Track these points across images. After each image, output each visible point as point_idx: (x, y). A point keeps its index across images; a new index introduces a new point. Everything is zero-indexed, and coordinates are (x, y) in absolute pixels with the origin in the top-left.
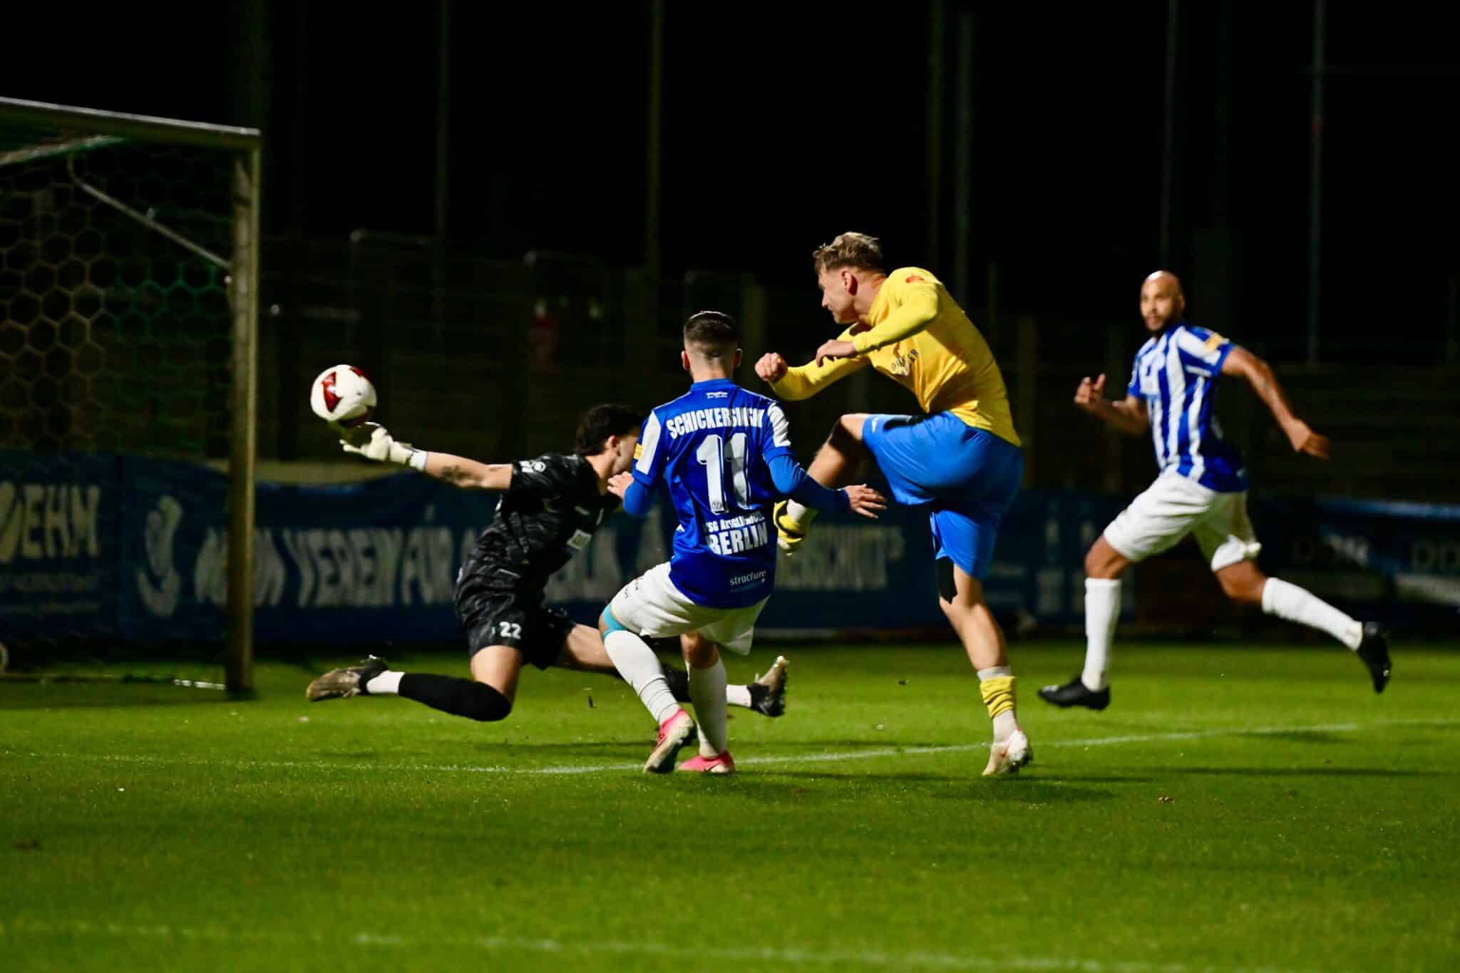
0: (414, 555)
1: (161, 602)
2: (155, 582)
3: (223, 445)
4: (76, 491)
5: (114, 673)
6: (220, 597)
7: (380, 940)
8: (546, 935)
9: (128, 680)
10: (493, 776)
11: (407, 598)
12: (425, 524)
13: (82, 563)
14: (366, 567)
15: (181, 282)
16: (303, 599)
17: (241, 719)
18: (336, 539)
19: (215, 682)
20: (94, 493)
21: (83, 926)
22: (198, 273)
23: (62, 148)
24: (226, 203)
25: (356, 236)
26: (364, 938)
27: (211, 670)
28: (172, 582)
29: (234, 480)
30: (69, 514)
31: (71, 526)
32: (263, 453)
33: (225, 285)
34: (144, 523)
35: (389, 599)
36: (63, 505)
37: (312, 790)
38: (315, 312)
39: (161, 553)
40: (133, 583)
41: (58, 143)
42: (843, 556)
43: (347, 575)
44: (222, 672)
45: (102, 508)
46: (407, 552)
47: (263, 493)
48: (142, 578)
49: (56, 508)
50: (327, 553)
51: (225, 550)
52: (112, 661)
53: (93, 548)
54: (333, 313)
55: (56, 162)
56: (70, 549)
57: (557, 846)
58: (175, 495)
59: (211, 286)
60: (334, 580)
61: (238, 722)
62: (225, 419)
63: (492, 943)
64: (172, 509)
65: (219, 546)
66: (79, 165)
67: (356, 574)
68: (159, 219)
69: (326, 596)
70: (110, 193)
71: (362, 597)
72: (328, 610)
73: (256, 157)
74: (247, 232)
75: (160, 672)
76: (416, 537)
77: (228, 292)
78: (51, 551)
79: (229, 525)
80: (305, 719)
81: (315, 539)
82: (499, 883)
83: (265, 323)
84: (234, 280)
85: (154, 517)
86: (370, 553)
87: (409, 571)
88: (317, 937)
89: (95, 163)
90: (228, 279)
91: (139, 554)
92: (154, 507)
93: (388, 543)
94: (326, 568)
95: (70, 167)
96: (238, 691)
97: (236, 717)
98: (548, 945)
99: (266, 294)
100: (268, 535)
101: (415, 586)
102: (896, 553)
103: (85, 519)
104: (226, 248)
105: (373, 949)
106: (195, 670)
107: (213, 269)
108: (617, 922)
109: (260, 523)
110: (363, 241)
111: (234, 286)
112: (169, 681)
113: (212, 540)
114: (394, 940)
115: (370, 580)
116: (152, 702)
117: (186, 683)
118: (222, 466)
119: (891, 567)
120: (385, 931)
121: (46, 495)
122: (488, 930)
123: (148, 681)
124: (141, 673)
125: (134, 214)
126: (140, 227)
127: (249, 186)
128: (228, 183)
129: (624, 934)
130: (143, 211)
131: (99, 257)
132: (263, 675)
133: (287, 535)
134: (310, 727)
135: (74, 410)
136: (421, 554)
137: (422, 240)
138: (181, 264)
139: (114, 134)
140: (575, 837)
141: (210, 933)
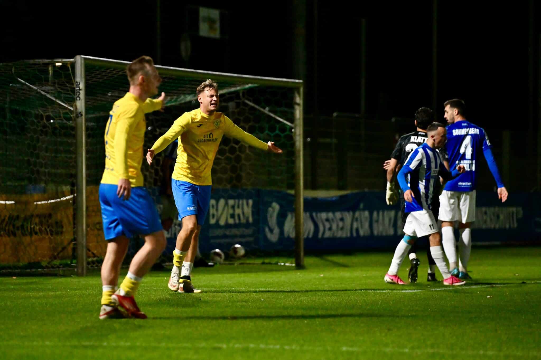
0: (357, 220)
1: (273, 237)
2: (271, 231)
3: (293, 185)
4: (245, 202)
5: (259, 261)
6: (293, 235)
7: (350, 349)
8: (406, 347)
9: (263, 263)
10: (385, 293)
11: (355, 234)
12: (360, 210)
13: (247, 225)
14: (341, 224)
15: (277, 132)
16: (320, 235)
17: (301, 276)
18: (330, 215)
19: (292, 263)
20: (251, 202)
21: (252, 346)
22: (283, 128)
23: (238, 88)
24: (291, 105)
25: (335, 114)
26: (344, 349)
27: (290, 260)
28: (276, 230)
29: (296, 196)
30: (243, 209)
31: (243, 213)
32: (306, 187)
33: (292, 132)
34: (266, 211)
35: (349, 235)
36: (241, 206)
37: (325, 299)
38: (322, 140)
40: (264, 231)
41: (236, 87)
42: (502, 217)
43: (334, 227)
44: (294, 260)
45: (254, 206)
46: (354, 219)
47: (306, 201)
48: (267, 230)
49: (238, 207)
50: (327, 220)
51: (294, 220)
52: (259, 257)
53: (251, 220)
54: (328, 140)
55: (236, 93)
56: (243, 221)
57: (408, 317)
58: (277, 202)
59: (287, 133)
60: (330, 229)
61: (300, 277)
62: (294, 176)
63: (388, 350)
64: (276, 206)
65: (292, 218)
66: (243, 94)
67: (338, 226)
68: (270, 111)
69: (328, 234)
70: (254, 102)
71: (340, 234)
72: (329, 239)
73: (302, 90)
74: (298, 113)
75: (274, 260)
76: (357, 214)
77: (293, 134)
78: (237, 221)
79: (295, 211)
80: (322, 275)
81: (324, 215)
82: (389, 330)
83: (305, 144)
84: (295, 130)
85: (270, 209)
86: (342, 219)
87: (355, 225)
88: (329, 348)
89: (250, 93)
90: (293, 130)
91: (266, 222)
92: (270, 206)
93: (348, 216)
94: (327, 225)
95: (241, 95)
96: (299, 266)
97: (299, 275)
98: (407, 350)
99: (306, 135)
100: (308, 214)
101: (357, 230)
102: (520, 216)
103: (248, 211)
104: (292, 120)
105: (347, 352)
106: (285, 260)
107: (288, 127)
108: (429, 343)
109: (306, 210)
110: (337, 116)
111: (295, 133)
112: (276, 264)
113: (289, 217)
114: (355, 349)
115: (342, 229)
116: (271, 270)
117: (282, 264)
118: (292, 192)
119: (518, 220)
120: (352, 346)
121: (235, 203)
122: (386, 345)
123: (270, 263)
124: (267, 261)
125: (262, 109)
126: (264, 113)
127: (299, 100)
128: (293, 98)
129: (432, 346)
130: (264, 108)
131: (250, 124)
132: (308, 261)
133: (314, 214)
134: (324, 278)
135: (243, 174)
136: (359, 219)
137: (357, 115)
138: (278, 126)
139: (255, 83)
140: (414, 314)
141: (294, 347)
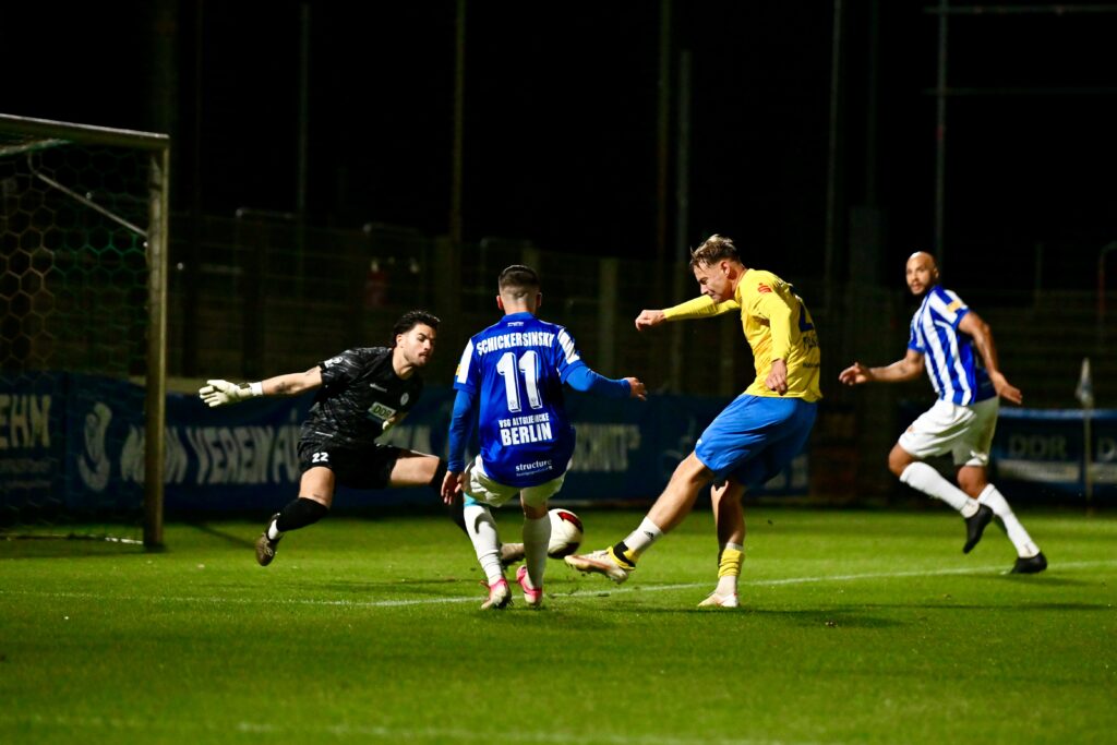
0: (282, 446)
1: (96, 481)
2: (92, 465)
3: (143, 366)
4: (33, 400)
5: (63, 533)
6: (139, 477)
7: (257, 728)
8: (378, 723)
9: (71, 537)
10: (340, 607)
11: (277, 478)
12: (290, 424)
13: (38, 452)
14: (247, 454)
15: (111, 246)
16: (200, 479)
17: (155, 566)
18: (225, 434)
19: (135, 539)
20: (47, 401)
21: (38, 718)
22: (124, 239)
23: (24, 148)
24: (144, 188)
25: (239, 213)
26: (244, 726)
27: (132, 531)
28: (104, 466)
29: (151, 389)
30: (28, 417)
31: (30, 425)
32: (171, 371)
33: (143, 249)
34: (82, 422)
35: (264, 478)
36: (24, 410)
37: (206, 617)
38: (208, 268)
39: (96, 444)
40: (76, 465)
41: (20, 144)
42: (595, 447)
43: (233, 461)
44: (140, 531)
45: (53, 411)
46: (276, 444)
47: (170, 400)
48: (82, 462)
49: (19, 412)
50: (218, 444)
51: (143, 441)
52: (61, 523)
53: (46, 440)
54: (223, 269)
55: (21, 157)
56: (28, 442)
57: (386, 659)
58: (106, 402)
59: (134, 249)
60: (223, 464)
61: (153, 568)
62: (144, 346)
63: (338, 730)
64: (104, 412)
65: (139, 438)
66: (35, 159)
67: (240, 459)
68: (94, 200)
69: (217, 476)
70: (59, 181)
71: (244, 476)
72: (219, 486)
73: (166, 154)
74: (159, 208)
75: (95, 532)
76: (284, 433)
77: (146, 254)
78: (15, 443)
79: (146, 423)
80: (202, 566)
81: (209, 434)
82: (344, 686)
83: (172, 276)
84: (150, 244)
85: (91, 418)
86: (250, 444)
87: (278, 457)
88: (211, 726)
89: (48, 159)
90: (146, 244)
91: (80, 446)
92: (91, 411)
93: (263, 438)
94: (217, 456)
95: (30, 161)
96: (153, 545)
97: (151, 565)
98: (380, 731)
99: (173, 257)
100: (175, 431)
101: (283, 468)
102: (634, 445)
103: (40, 420)
104: (144, 221)
105: (251, 734)
106: (120, 530)
107: (135, 237)
108: (429, 715)
109: (169, 422)
110: (244, 216)
111: (150, 249)
112: (101, 539)
113: (133, 435)
114: (268, 727)
115: (249, 465)
116: (89, 554)
117: (115, 540)
118: (141, 381)
119: (631, 454)
120: (261, 721)
121: (11, 402)
122: (337, 720)
123: (87, 538)
124: (81, 532)
125: (76, 196)
126: (83, 205)
127: (162, 177)
128: (146, 174)
129: (436, 723)
130: (84, 195)
131: (49, 228)
132: (171, 534)
133: (189, 432)
134: (205, 571)
135: (32, 339)
136: (287, 446)
137: (288, 216)
138: (111, 233)
139: (62, 138)
140: (399, 651)
141: (132, 722)
